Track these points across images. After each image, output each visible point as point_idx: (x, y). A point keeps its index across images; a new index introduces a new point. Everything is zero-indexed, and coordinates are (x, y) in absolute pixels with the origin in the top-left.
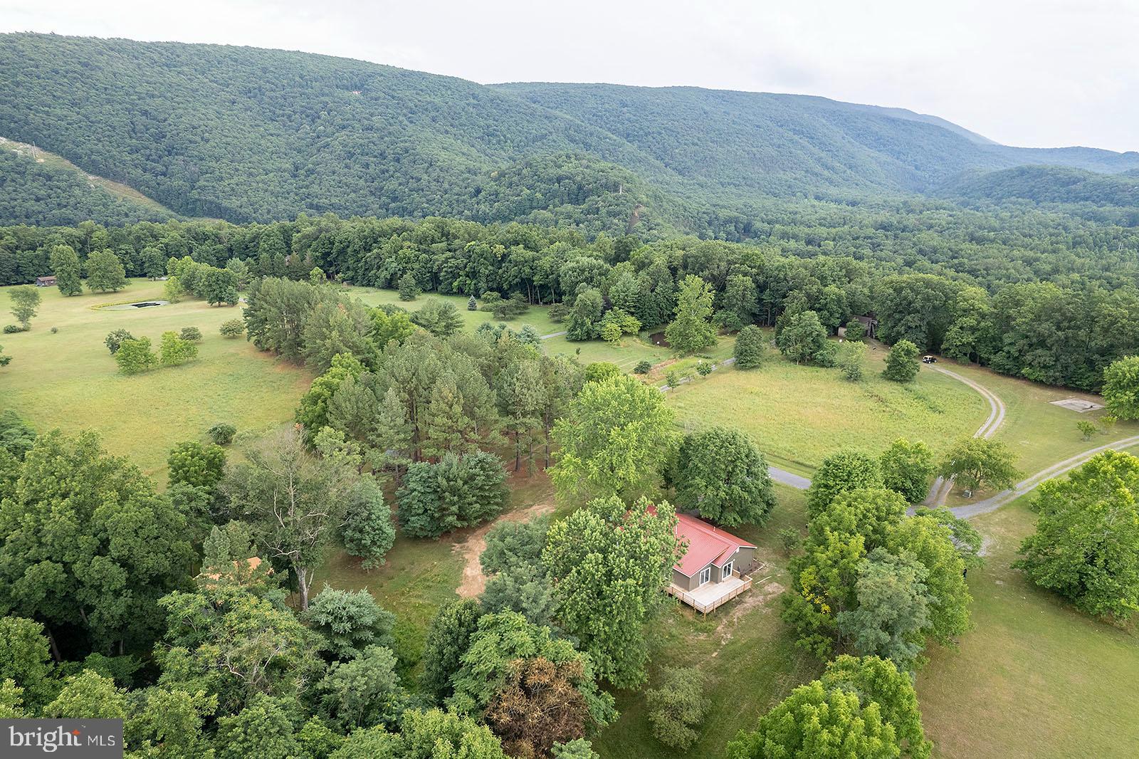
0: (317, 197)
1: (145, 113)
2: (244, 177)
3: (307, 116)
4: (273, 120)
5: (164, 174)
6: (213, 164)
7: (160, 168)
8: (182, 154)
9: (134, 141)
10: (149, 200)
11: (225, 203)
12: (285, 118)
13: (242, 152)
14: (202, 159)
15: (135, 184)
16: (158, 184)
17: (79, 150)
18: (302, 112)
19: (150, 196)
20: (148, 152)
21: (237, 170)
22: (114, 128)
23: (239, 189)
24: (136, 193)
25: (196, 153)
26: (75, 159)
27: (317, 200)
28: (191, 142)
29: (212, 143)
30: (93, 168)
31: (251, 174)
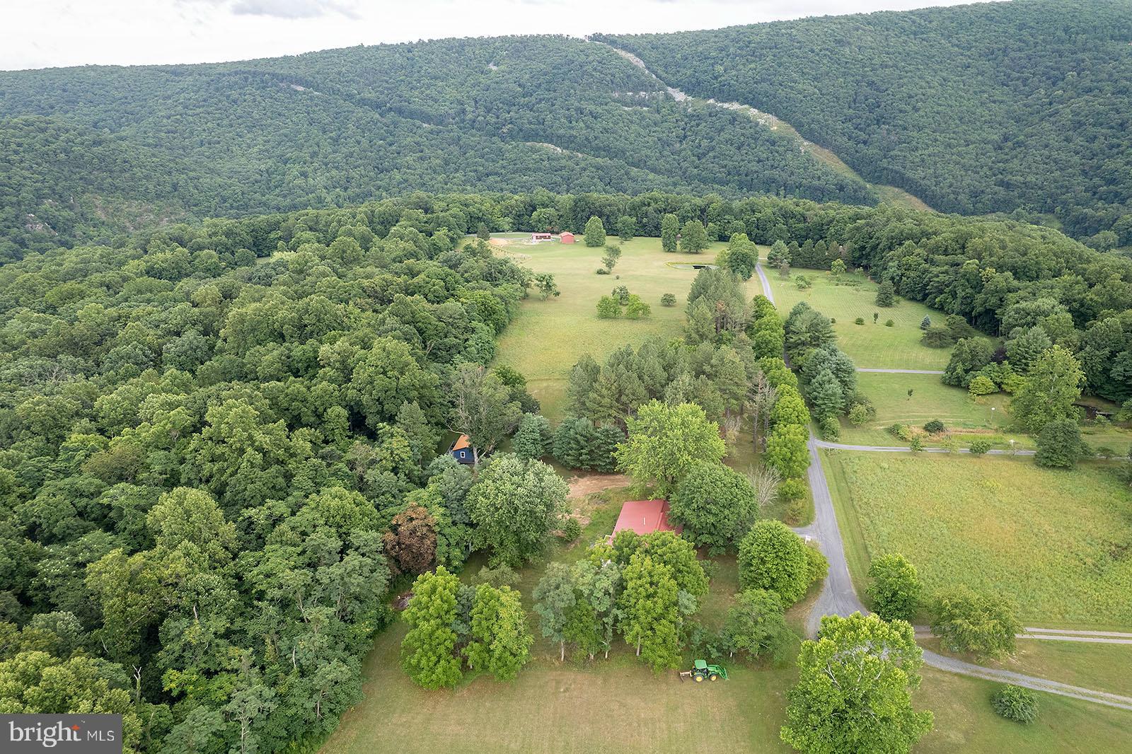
0: (1011, 173)
1: (871, 84)
2: (941, 149)
3: (1049, 78)
4: (1003, 85)
5: (865, 143)
6: (915, 134)
7: (863, 136)
8: (889, 124)
9: (851, 110)
10: (844, 165)
11: (910, 174)
12: (1019, 83)
13: (950, 122)
14: (905, 129)
15: (837, 151)
16: (857, 152)
17: (804, 120)
18: (1044, 74)
19: (846, 162)
20: (859, 121)
21: (936, 140)
22: (838, 99)
23: (929, 160)
24: (836, 159)
25: (900, 122)
26: (798, 126)
27: (1010, 177)
28: (901, 111)
29: (921, 113)
30: (810, 136)
31: (949, 145)
